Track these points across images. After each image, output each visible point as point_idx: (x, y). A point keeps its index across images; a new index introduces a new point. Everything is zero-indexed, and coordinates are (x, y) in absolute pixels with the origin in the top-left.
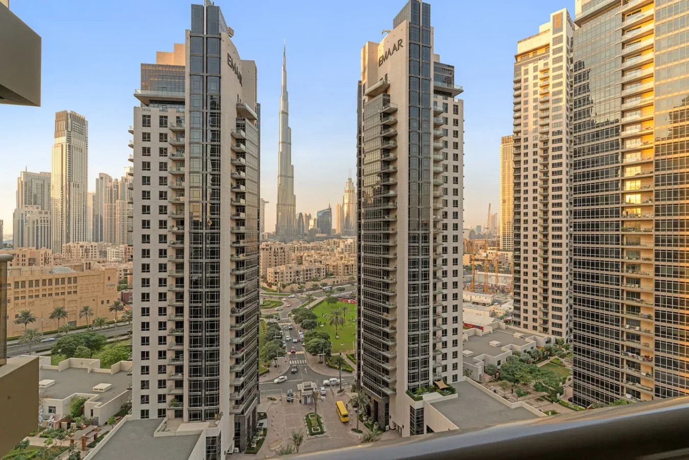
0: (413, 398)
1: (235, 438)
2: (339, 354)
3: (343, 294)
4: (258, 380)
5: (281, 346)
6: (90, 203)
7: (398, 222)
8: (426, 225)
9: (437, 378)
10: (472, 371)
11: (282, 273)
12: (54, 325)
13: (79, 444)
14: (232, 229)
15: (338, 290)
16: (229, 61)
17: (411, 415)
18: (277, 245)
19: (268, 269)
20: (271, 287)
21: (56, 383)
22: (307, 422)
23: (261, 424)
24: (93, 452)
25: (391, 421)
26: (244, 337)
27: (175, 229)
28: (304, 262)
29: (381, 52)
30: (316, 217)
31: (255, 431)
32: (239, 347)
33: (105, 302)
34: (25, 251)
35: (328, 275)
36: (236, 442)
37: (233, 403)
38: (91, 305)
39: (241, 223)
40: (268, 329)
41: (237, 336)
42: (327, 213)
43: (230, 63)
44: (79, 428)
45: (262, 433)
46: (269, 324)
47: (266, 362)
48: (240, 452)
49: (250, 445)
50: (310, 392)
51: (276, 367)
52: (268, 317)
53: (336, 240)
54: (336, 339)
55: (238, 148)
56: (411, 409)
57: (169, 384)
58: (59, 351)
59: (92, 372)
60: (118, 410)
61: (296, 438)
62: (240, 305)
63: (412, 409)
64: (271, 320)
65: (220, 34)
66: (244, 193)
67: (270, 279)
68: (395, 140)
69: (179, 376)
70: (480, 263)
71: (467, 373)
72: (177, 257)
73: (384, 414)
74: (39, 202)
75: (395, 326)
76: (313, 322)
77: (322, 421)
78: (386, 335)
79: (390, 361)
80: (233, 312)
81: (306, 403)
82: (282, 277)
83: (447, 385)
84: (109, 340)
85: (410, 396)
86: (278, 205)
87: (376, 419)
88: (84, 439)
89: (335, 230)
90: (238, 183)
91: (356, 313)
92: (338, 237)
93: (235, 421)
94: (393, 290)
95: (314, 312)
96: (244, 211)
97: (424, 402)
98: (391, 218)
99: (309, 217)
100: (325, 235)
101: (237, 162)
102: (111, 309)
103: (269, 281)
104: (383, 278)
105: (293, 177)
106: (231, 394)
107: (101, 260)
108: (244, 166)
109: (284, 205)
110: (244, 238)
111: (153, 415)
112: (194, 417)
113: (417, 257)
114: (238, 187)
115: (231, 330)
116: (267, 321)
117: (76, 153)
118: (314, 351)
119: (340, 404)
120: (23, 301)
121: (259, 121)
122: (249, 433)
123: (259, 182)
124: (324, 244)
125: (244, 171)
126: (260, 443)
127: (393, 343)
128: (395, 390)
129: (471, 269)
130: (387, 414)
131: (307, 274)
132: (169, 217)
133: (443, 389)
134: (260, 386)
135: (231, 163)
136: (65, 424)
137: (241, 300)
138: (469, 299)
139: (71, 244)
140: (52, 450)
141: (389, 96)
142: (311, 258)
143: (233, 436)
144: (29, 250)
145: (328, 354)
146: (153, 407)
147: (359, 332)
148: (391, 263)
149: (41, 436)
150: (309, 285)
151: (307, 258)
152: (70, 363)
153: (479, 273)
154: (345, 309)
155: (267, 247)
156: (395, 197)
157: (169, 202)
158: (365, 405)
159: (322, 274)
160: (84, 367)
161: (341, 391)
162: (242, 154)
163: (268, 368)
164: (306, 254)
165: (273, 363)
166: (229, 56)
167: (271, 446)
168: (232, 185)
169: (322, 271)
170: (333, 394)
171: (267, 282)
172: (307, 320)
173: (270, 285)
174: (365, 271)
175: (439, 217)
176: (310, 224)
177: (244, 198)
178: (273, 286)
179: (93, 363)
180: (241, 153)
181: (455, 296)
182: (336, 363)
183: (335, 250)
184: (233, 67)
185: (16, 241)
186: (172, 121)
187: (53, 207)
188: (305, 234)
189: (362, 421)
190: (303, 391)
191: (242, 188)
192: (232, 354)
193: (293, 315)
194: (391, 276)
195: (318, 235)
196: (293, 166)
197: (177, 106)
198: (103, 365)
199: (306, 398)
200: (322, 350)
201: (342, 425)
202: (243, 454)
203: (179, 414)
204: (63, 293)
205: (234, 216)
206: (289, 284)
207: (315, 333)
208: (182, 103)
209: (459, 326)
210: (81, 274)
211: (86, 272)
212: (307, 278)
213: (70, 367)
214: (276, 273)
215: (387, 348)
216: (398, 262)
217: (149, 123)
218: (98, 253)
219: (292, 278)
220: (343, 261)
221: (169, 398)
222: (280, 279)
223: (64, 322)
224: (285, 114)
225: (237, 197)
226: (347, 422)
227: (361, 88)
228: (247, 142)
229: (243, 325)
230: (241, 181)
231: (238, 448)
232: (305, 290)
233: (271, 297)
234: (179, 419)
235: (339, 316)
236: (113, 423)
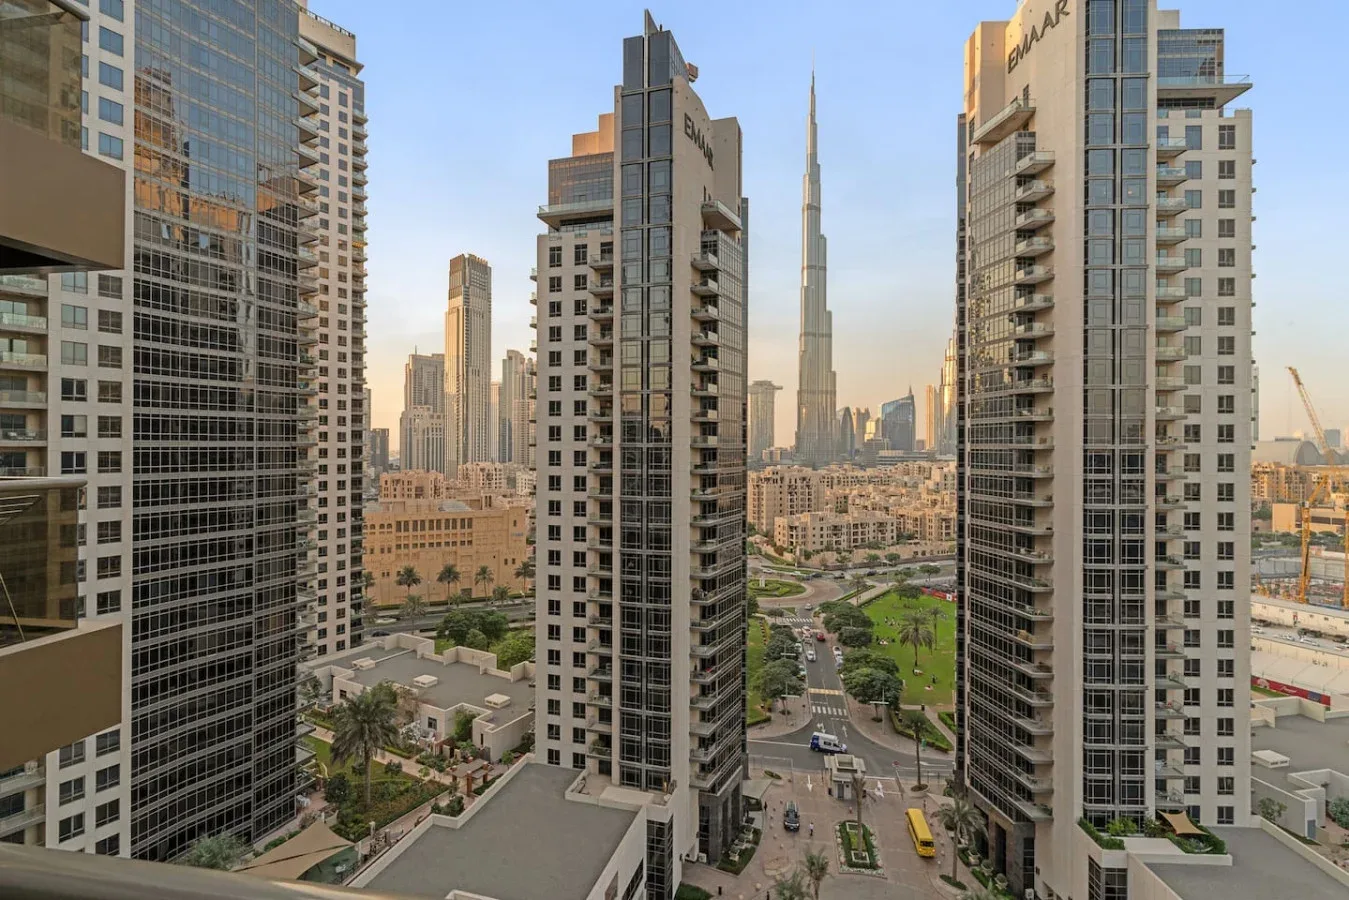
0: (1097, 840)
1: (700, 835)
2: (919, 707)
3: (934, 580)
4: (744, 733)
5: (795, 672)
6: (495, 398)
7: (1056, 426)
8: (1137, 431)
9: (1169, 804)
10: (1282, 808)
11: (804, 529)
12: (443, 591)
13: (462, 784)
14: (694, 441)
15: (924, 572)
16: (687, 126)
17: (1091, 878)
18: (794, 471)
19: (776, 519)
20: (781, 554)
21: (439, 683)
22: (842, 838)
23: (750, 820)
24: (480, 801)
25: (1038, 880)
26: (715, 645)
27: (599, 441)
28: (851, 508)
29: (1014, 37)
30: (880, 415)
31: (739, 830)
32: (707, 664)
33: (510, 562)
34: (411, 476)
35: (902, 537)
36: (701, 843)
37: (697, 768)
38: (492, 567)
39: (709, 428)
40: (772, 637)
41: (703, 642)
42: (907, 405)
43: (690, 131)
44: (465, 760)
45: (751, 837)
46: (774, 627)
47: (764, 700)
48: (709, 862)
49: (727, 855)
50: (847, 777)
51: (783, 713)
52: (773, 613)
53: (925, 464)
54: (916, 675)
55: (704, 288)
56: (1091, 866)
57: (590, 712)
58: (447, 633)
59: (485, 673)
60: (517, 743)
61: (813, 864)
62: (708, 585)
63: (1093, 865)
64: (779, 621)
65: (671, 81)
66: (715, 372)
67: (781, 539)
68: (1049, 236)
69: (604, 702)
70: (1333, 528)
71: (1266, 808)
72: (601, 492)
73: (1021, 861)
74: (431, 400)
75: (1047, 663)
76: (863, 634)
77: (875, 843)
78: (1027, 682)
79: (1036, 742)
80: (695, 596)
81: (841, 797)
82: (804, 536)
83: (1200, 828)
84: (512, 625)
85: (1090, 833)
86: (800, 393)
87: (1002, 866)
88: (470, 780)
89: (922, 442)
90: (705, 354)
91: (955, 624)
92: (930, 457)
93: (700, 802)
94: (1043, 581)
95: (867, 612)
96: (715, 408)
97: (1128, 855)
98: (1038, 414)
99: (864, 416)
100: (899, 453)
101: (701, 315)
102: (518, 574)
103: (778, 544)
104: (1018, 551)
105: (830, 336)
106: (692, 751)
107: (509, 492)
108: (715, 322)
109: (813, 393)
110: (715, 458)
111: (566, 762)
112: (630, 778)
113: (1110, 507)
114: (704, 361)
115: (691, 630)
116: (770, 620)
117: (476, 320)
118: (865, 692)
119: (916, 814)
120: (406, 551)
121: (745, 232)
122: (725, 830)
123: (746, 348)
124: (895, 471)
125: (715, 331)
126: (746, 855)
127: (1043, 702)
128: (1049, 812)
129: (1298, 543)
130: (1029, 862)
131: (855, 534)
132: (589, 420)
133: (1187, 836)
134: (748, 746)
135: (692, 318)
136: (447, 748)
137: (710, 574)
138: (1289, 621)
139: (469, 465)
140: (430, 786)
141: (1033, 135)
142: (866, 500)
143: (697, 830)
144: (416, 475)
145: (894, 704)
146: (567, 747)
147: (961, 665)
148: (1037, 519)
149: (418, 762)
150: (860, 555)
151: (857, 501)
152: (457, 654)
153: (1325, 554)
154: (935, 613)
155: (775, 477)
156: (1048, 366)
157: (589, 394)
158: (972, 829)
159: (888, 535)
160: (475, 663)
161: (920, 788)
162: (710, 299)
163: (768, 714)
164: (855, 492)
165: (779, 704)
166: (687, 117)
167: (766, 866)
168: (693, 359)
169: (889, 528)
170: (902, 791)
171: (774, 545)
172: (853, 629)
173: (780, 551)
174: (974, 532)
175: (1175, 410)
176: (868, 430)
177: (715, 382)
178: (785, 554)
179: (487, 659)
180: (710, 297)
181: (1226, 609)
182: (909, 727)
183: (921, 486)
184: (695, 137)
185: (403, 459)
186: (594, 252)
187: (447, 408)
188: (857, 451)
189: (968, 864)
190: (835, 772)
191: (712, 363)
192: (695, 675)
193: (823, 615)
194: (1038, 549)
195: (883, 453)
196: (830, 313)
197: (602, 225)
198: (503, 664)
199: (841, 786)
200: (880, 694)
201: (919, 863)
202: (714, 868)
203: (605, 769)
204: (454, 543)
205: (697, 415)
206: (818, 552)
207: (867, 656)
208: (608, 217)
209: (1238, 684)
210: (478, 513)
211: (485, 511)
212: (855, 541)
213: (457, 662)
214: (791, 528)
215: (1029, 711)
216: (1056, 516)
217: (559, 260)
218: (504, 481)
219: (825, 539)
220: (937, 509)
221: (590, 738)
222: (800, 540)
223: (456, 589)
224: (814, 209)
225: (702, 381)
226: (931, 858)
227: (964, 125)
228: (721, 276)
229: (715, 623)
230: (710, 351)
231: (704, 855)
232: (850, 565)
233: (781, 576)
234: (603, 778)
235: (921, 627)
236: (508, 761)
